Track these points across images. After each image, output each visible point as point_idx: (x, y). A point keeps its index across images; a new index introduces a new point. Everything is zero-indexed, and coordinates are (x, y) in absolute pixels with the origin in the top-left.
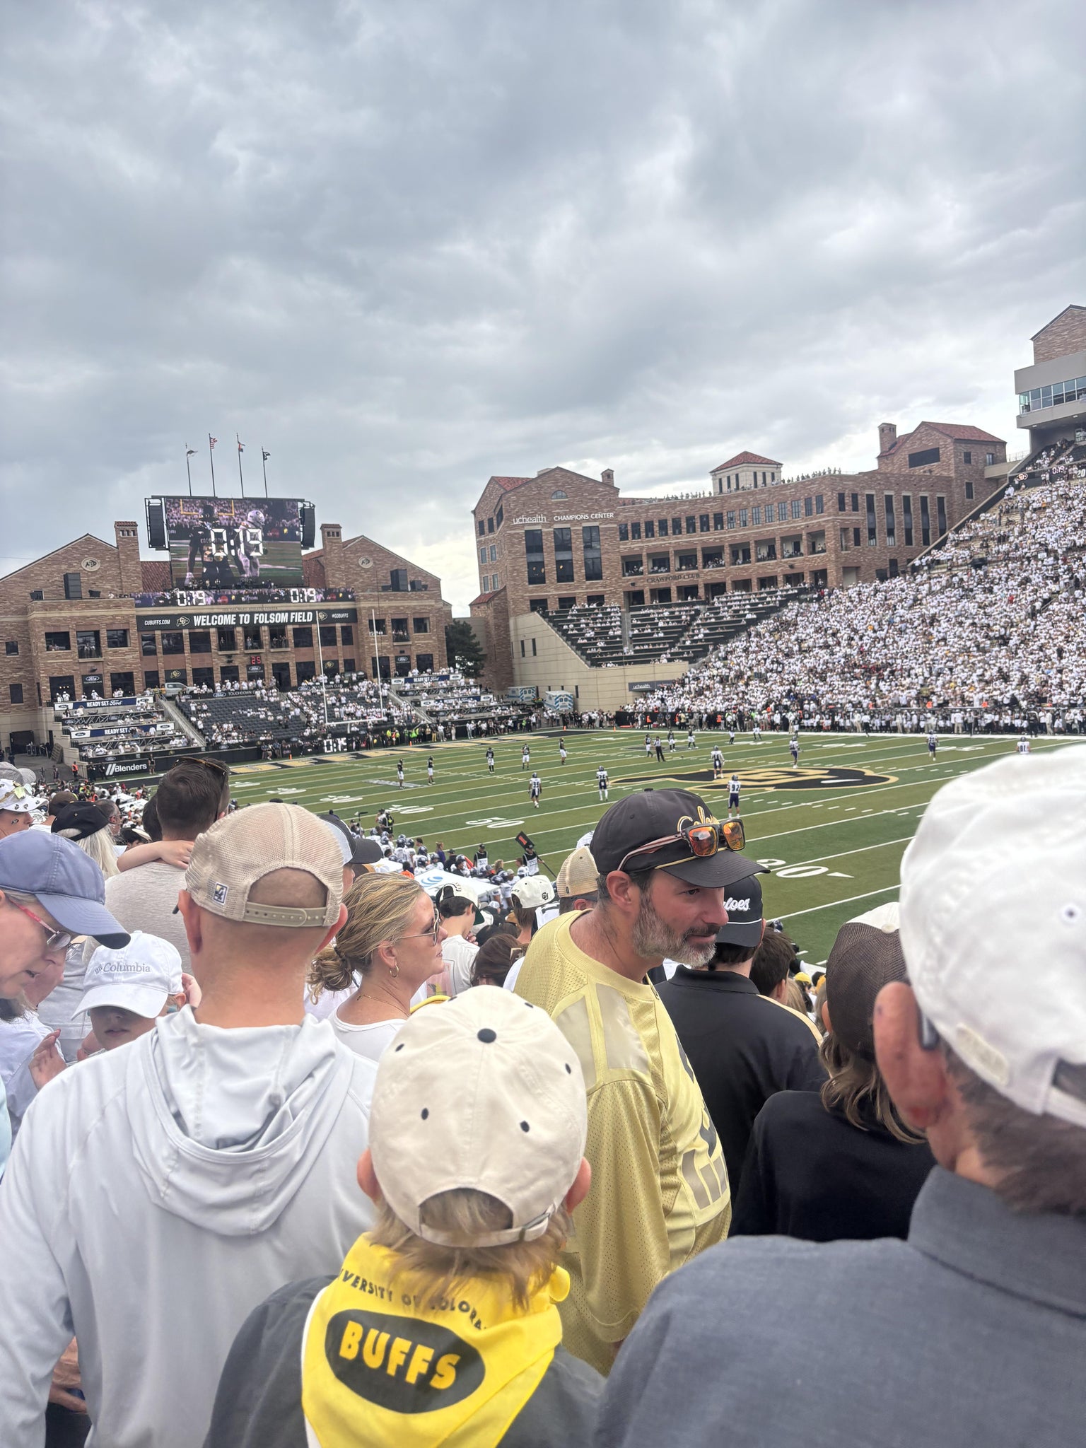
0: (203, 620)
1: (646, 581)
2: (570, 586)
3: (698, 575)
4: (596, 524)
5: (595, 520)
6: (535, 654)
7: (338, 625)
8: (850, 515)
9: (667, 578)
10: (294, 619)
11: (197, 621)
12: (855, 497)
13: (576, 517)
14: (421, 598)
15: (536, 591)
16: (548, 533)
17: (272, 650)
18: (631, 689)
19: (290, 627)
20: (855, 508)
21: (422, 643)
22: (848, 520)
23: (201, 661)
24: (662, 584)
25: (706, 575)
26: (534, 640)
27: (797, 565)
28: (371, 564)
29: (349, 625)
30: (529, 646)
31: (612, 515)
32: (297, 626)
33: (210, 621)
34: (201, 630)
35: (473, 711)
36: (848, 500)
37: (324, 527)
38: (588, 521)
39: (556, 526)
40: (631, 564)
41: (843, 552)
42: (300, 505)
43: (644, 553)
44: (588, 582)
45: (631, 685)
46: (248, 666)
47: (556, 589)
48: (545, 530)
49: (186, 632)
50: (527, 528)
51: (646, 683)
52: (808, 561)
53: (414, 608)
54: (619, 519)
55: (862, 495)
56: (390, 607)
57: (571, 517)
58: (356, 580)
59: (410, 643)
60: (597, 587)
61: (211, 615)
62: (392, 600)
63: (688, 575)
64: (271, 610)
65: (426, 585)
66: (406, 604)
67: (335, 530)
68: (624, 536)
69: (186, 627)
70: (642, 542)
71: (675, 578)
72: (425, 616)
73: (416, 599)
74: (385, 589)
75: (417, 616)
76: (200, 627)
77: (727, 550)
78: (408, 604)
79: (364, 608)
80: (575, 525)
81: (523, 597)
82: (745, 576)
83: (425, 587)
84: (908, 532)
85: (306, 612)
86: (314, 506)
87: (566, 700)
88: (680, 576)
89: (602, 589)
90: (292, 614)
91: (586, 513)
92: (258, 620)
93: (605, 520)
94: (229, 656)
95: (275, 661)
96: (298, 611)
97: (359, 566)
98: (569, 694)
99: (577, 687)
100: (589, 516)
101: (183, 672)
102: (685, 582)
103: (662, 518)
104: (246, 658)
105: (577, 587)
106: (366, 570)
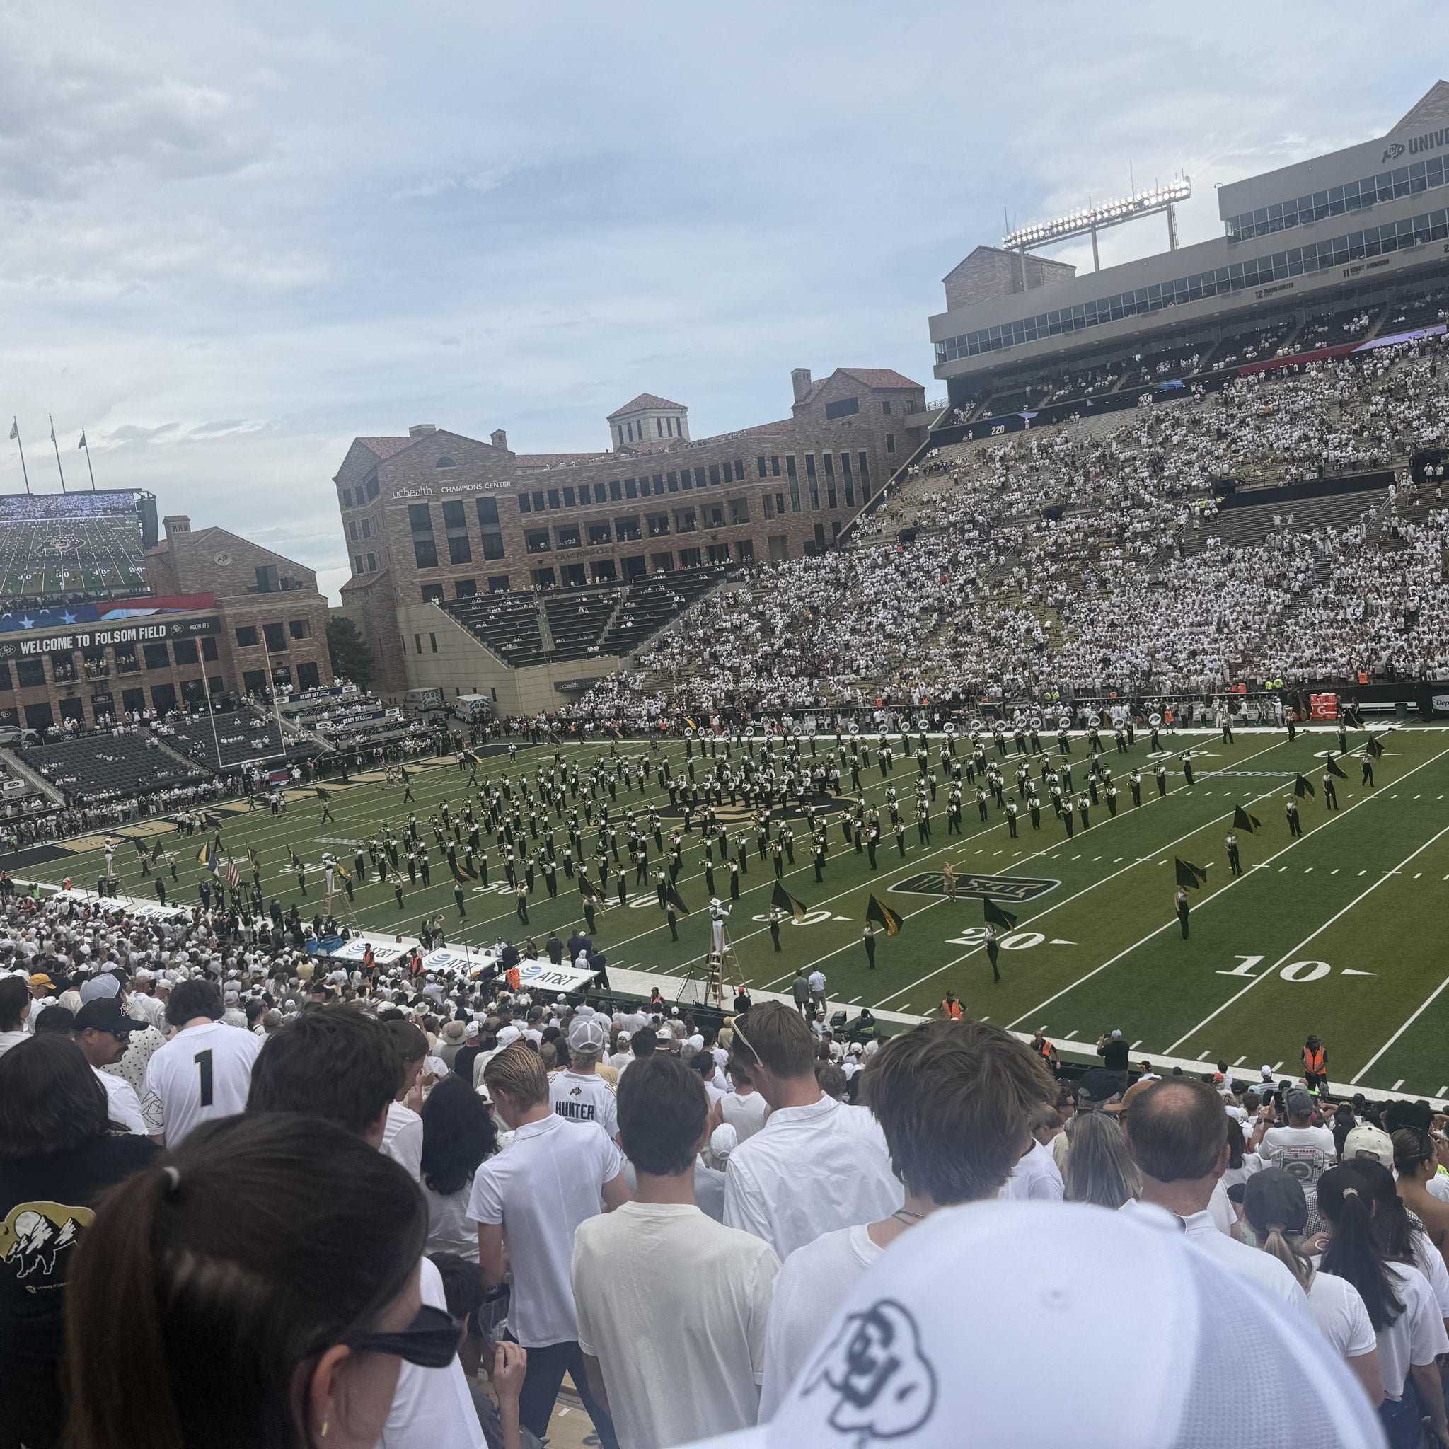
0: (33, 647)
1: (554, 559)
2: (468, 567)
3: (613, 549)
4: (492, 494)
5: (490, 490)
6: (435, 650)
7: (198, 639)
8: (771, 481)
9: (579, 553)
10: (143, 635)
11: (25, 648)
12: (775, 459)
13: (468, 488)
14: (297, 598)
15: (428, 575)
16: (435, 508)
17: (121, 675)
18: (557, 690)
19: (139, 646)
20: (776, 472)
21: (302, 650)
22: (770, 486)
23: (34, 695)
24: (574, 561)
25: (621, 548)
26: (432, 635)
27: (720, 535)
28: (229, 561)
29: (211, 636)
30: (426, 642)
31: (509, 483)
32: (148, 644)
33: (41, 647)
34: (31, 659)
35: (380, 730)
36: (768, 464)
37: (166, 521)
38: (481, 491)
39: (444, 499)
40: (535, 539)
41: (768, 521)
42: (137, 496)
43: (550, 526)
44: (488, 562)
45: (557, 685)
46: (93, 698)
47: (451, 572)
48: (431, 504)
49: (12, 663)
50: (410, 503)
51: (574, 681)
52: (731, 531)
53: (289, 610)
54: (518, 487)
55: (782, 458)
56: (260, 612)
57: (461, 488)
58: (213, 581)
59: (288, 652)
60: (498, 567)
61: (41, 640)
62: (261, 603)
63: (602, 549)
64: (116, 627)
65: (302, 581)
66: (279, 606)
67: (183, 523)
68: (525, 508)
69: (11, 657)
70: (547, 514)
71: (587, 553)
72: (303, 618)
73: (291, 600)
74: (251, 590)
75: (294, 619)
76: (30, 655)
77: (643, 521)
78: (282, 607)
79: (229, 615)
80: (467, 497)
81: (412, 583)
82: (665, 549)
83: (300, 584)
84: (832, 493)
85: (158, 625)
86: (154, 497)
87: (483, 705)
88: (592, 552)
89: (505, 569)
90: (141, 629)
91: (479, 482)
92: (99, 641)
93: (502, 490)
94: (69, 687)
95: (125, 688)
96: (148, 626)
97: (214, 564)
98: (485, 698)
99: (493, 690)
100: (483, 485)
101: (14, 711)
102: (601, 557)
103: (567, 485)
104: (88, 688)
105: (474, 569)
106: (224, 568)
